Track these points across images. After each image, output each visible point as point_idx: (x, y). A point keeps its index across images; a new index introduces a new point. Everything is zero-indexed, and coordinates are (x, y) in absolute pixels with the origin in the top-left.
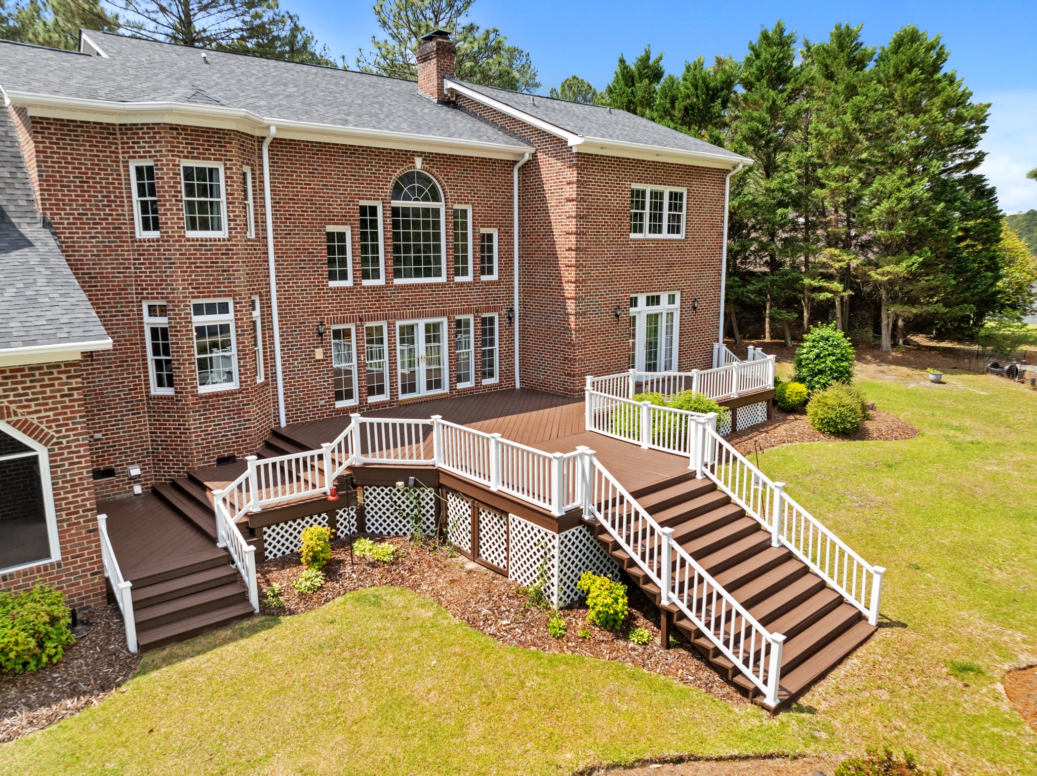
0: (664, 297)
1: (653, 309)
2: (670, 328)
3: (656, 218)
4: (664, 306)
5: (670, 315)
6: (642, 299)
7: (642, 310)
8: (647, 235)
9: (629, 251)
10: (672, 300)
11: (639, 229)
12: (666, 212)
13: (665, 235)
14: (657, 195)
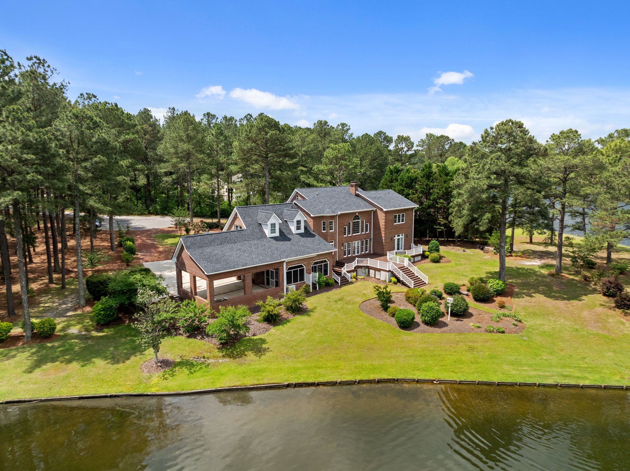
0: (401, 235)
1: (399, 237)
2: (402, 241)
3: (399, 220)
4: (401, 237)
5: (402, 238)
6: (396, 236)
7: (396, 238)
8: (397, 223)
9: (394, 227)
10: (402, 235)
11: (396, 222)
12: (401, 218)
13: (401, 223)
14: (399, 215)
